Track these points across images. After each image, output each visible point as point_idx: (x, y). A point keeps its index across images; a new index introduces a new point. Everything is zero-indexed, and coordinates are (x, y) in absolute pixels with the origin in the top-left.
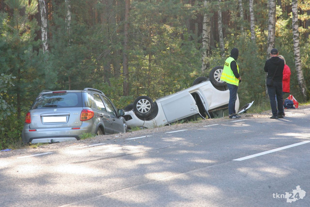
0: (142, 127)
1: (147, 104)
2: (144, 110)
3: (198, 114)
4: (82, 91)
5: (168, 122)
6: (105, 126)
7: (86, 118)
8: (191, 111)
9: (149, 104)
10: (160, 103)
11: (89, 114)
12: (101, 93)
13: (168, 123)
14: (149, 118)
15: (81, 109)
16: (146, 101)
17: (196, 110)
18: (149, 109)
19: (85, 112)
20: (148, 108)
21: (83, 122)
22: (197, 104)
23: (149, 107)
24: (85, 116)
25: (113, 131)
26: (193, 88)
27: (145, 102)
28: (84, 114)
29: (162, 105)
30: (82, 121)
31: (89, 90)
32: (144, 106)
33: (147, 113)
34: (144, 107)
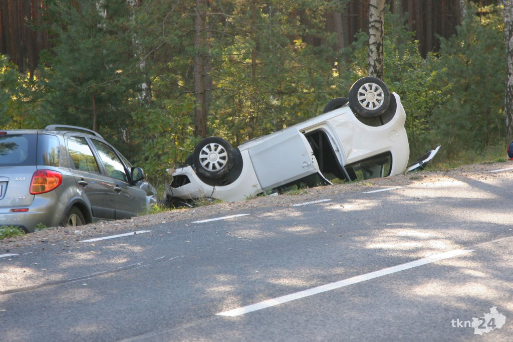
0: (210, 198)
1: (219, 153)
2: (214, 164)
3: (318, 173)
4: (39, 132)
5: (262, 189)
6: (92, 203)
7: (43, 188)
8: (303, 167)
9: (225, 154)
10: (245, 150)
11: (49, 179)
12: (94, 134)
13: (261, 191)
14: (227, 181)
15: (33, 169)
16: (218, 146)
17: (313, 166)
18: (224, 162)
19: (41, 175)
20: (222, 161)
21: (36, 197)
22: (316, 153)
23: (223, 158)
24: (41, 183)
25: (115, 212)
26: (311, 124)
27: (216, 150)
28: (40, 180)
29: (251, 155)
30: (34, 194)
31: (57, 129)
32: (213, 157)
33: (220, 171)
34: (214, 159)
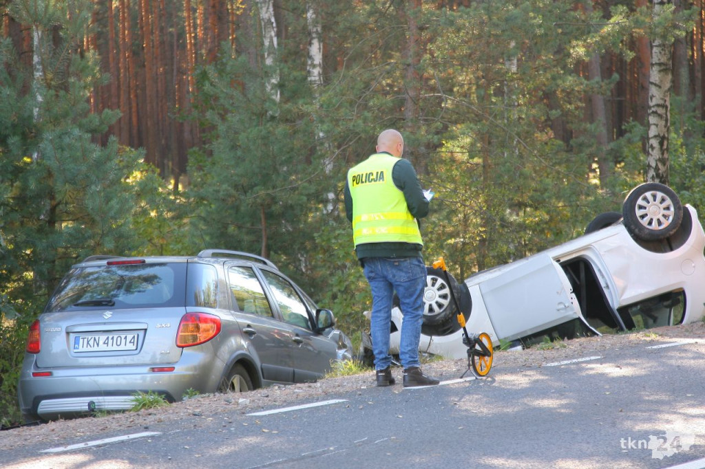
0: (425, 352)
1: (439, 289)
2: (430, 305)
3: (579, 319)
4: (189, 261)
5: (499, 340)
6: (262, 358)
7: (195, 338)
8: (558, 310)
9: (447, 291)
10: (475, 286)
11: (203, 326)
12: (265, 263)
13: (498, 344)
14: (449, 329)
15: (181, 311)
16: (436, 280)
17: (572, 309)
18: (445, 302)
19: (192, 320)
20: (442, 301)
21: (186, 350)
22: (576, 290)
23: (445, 297)
24: (192, 331)
25: (294, 371)
26: (569, 249)
27: (433, 285)
28: (191, 326)
29: (483, 292)
30: (183, 347)
31: (215, 255)
32: (430, 295)
33: (439, 314)
34: (431, 298)
